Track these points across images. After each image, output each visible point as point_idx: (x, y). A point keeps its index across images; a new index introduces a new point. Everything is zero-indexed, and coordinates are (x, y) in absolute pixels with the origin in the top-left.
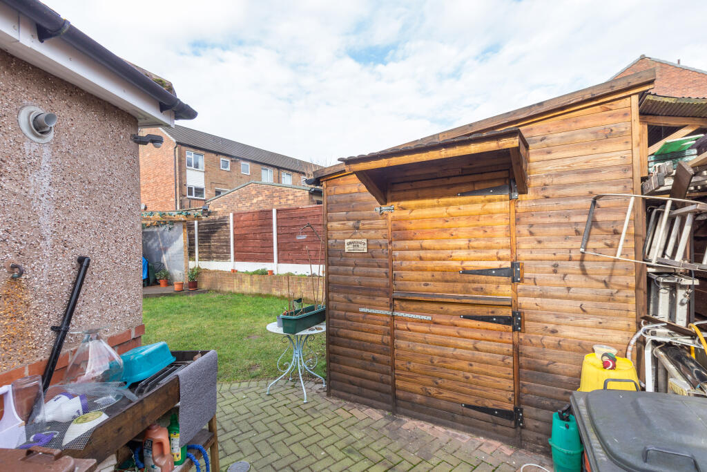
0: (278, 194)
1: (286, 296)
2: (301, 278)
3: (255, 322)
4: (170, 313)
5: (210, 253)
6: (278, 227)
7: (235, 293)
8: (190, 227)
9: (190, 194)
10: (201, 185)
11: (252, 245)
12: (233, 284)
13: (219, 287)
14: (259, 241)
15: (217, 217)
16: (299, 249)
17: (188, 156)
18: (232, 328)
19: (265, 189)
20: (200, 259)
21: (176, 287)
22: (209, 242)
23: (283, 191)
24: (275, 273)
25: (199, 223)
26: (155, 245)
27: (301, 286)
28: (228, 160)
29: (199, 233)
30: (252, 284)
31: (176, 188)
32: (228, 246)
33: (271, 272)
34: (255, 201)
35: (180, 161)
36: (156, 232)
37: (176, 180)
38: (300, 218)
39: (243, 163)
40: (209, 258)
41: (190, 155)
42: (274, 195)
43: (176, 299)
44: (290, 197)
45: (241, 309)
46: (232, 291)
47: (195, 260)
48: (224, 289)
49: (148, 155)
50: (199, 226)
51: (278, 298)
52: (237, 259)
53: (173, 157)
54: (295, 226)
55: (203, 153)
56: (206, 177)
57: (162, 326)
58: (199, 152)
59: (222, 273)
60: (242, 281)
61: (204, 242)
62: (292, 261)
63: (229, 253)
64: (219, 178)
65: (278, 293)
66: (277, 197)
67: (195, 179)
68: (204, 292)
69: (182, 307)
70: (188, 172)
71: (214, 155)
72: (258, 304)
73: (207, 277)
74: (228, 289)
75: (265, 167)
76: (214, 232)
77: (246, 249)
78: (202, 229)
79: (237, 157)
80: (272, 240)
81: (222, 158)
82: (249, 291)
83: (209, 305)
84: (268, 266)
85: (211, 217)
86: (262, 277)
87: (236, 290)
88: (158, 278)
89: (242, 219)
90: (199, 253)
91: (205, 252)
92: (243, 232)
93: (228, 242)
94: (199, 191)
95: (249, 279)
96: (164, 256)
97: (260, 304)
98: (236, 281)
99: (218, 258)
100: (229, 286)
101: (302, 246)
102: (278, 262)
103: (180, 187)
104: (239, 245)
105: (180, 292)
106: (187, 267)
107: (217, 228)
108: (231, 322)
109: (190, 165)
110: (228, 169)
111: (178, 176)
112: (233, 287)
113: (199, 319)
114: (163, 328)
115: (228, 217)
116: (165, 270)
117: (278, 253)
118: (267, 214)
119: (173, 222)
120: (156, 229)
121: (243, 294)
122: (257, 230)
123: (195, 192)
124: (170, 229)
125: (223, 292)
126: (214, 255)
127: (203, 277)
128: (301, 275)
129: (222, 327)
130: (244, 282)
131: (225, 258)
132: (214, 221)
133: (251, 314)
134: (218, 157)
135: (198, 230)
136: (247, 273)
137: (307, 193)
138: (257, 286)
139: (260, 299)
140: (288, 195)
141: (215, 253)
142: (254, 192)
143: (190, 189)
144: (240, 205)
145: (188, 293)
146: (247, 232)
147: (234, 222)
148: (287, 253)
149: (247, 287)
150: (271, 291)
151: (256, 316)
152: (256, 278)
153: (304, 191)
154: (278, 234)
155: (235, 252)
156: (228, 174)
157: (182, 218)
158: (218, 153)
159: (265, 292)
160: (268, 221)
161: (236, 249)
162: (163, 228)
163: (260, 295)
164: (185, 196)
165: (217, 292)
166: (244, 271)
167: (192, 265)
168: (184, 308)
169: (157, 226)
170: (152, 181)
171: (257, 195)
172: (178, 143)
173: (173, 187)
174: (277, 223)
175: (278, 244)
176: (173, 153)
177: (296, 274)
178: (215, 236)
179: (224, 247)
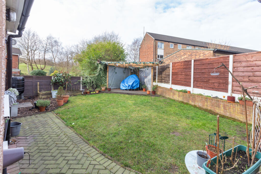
0: (194, 54)
1: (198, 106)
2: (207, 98)
3: (179, 120)
4: (141, 104)
5: (162, 79)
6: (194, 69)
7: (170, 99)
8: (154, 69)
9: (159, 58)
10: (162, 54)
11: (180, 77)
12: (170, 94)
13: (164, 95)
14: (184, 76)
15: (165, 65)
16: (207, 81)
17: (158, 44)
18: (165, 122)
19: (188, 52)
20: (158, 82)
21: (148, 92)
22: (162, 75)
23: (198, 52)
24: (192, 92)
25: (158, 67)
26: (143, 75)
27: (207, 103)
28: (173, 44)
29: (158, 71)
30: (179, 96)
31: (154, 55)
32: (169, 77)
33: (190, 92)
34: (183, 58)
35: (156, 46)
36: (143, 70)
37: (154, 52)
38: (209, 64)
39: (179, 45)
40: (161, 82)
41: (159, 43)
42: (193, 54)
43: (147, 98)
44: (201, 55)
45: (172, 109)
46: (170, 98)
47: (156, 82)
48: (166, 96)
49: (146, 45)
50: (158, 68)
51: (193, 106)
52: (172, 83)
53: (153, 45)
54: (205, 69)
55: (164, 42)
56: (164, 51)
57: (135, 111)
58: (162, 42)
59: (166, 89)
60: (174, 94)
61: (160, 75)
62: (202, 88)
63: (170, 80)
64: (169, 51)
65: (193, 104)
66: (194, 55)
67: (160, 52)
68: (158, 96)
69: (147, 102)
70: (158, 50)
71: (167, 43)
72: (181, 107)
73: (160, 90)
74: (168, 96)
75: (188, 46)
76: (164, 71)
77: (177, 79)
78: (159, 70)
79: (176, 43)
80: (191, 75)
81: (171, 44)
82: (177, 99)
83: (158, 104)
84: (188, 89)
85: (163, 65)
86: (184, 94)
87: (171, 97)
88: (142, 88)
89: (176, 65)
90: (158, 79)
91: (160, 79)
92: (176, 71)
93: (169, 75)
94: (162, 57)
95: (178, 93)
96: (145, 79)
97: (183, 108)
98: (171, 94)
99: (165, 82)
100: (168, 95)
101: (209, 80)
102: (194, 87)
103: (155, 55)
104: (174, 77)
105: (149, 95)
106: (152, 85)
107: (165, 69)
108: (166, 117)
109: (159, 47)
110: (173, 48)
111: (154, 51)
112: (170, 96)
113: (152, 111)
114: (136, 112)
115: (170, 64)
116: (145, 85)
117: (194, 82)
118: (188, 63)
119: (148, 66)
120: (143, 69)
121: (174, 100)
122: (183, 70)
123: (160, 57)
124: (147, 69)
125: (166, 98)
126: (163, 81)
127: (158, 89)
128: (208, 96)
129: (161, 120)
130: (175, 95)
131: (168, 82)
132: (164, 66)
133: (177, 114)
134: (169, 43)
135: (158, 70)
136: (177, 91)
137: (212, 52)
138: (182, 98)
139: (182, 105)
140: (201, 54)
141: (164, 80)
142: (182, 54)
143: (159, 56)
144: (176, 60)
145: (152, 96)
146: (178, 71)
147: (172, 67)
148: (199, 83)
149: (176, 97)
150: (189, 101)
151: (179, 116)
152: (181, 93)
153: (210, 51)
154: (194, 73)
155: (172, 80)
156: (173, 50)
157: (151, 64)
158: (169, 42)
159: (185, 101)
160: (189, 66)
161: (173, 79)
162: (145, 69)
163: (183, 102)
164: (157, 58)
165: (163, 97)
166: (176, 89)
167: (155, 84)
168: (148, 103)
169: (144, 68)
170: (147, 54)
171: (184, 55)
172: (155, 39)
173: (153, 55)
174: (194, 67)
175: (194, 78)
176: (153, 43)
177: (204, 95)
178: (164, 73)
179: (168, 78)
